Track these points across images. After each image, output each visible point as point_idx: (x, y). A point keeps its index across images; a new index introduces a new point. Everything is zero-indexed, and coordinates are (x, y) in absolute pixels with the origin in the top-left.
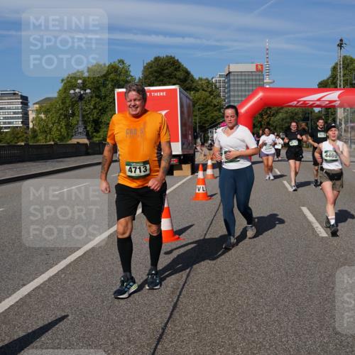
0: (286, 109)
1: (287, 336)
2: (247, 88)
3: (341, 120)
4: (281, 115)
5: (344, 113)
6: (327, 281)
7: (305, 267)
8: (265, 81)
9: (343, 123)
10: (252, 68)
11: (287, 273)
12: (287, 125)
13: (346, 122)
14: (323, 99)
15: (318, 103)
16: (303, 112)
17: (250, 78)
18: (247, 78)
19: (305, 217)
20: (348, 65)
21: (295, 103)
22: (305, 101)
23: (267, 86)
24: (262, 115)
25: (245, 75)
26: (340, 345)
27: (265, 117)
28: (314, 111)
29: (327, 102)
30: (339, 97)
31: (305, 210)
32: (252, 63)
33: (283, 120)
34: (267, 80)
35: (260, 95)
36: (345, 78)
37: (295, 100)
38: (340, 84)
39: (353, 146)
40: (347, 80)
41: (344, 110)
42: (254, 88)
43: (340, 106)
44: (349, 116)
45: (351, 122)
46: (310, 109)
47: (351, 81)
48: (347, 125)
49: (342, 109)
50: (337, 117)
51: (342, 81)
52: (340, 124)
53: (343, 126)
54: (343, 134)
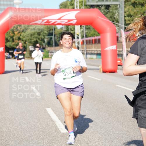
3: (78, 35)
5: (81, 29)
8: (15, 2)
9: (80, 37)
12: (35, 40)
13: (83, 37)
15: (59, 21)
19: (49, 116)
22: (48, 20)
23: (17, 7)
24: (13, 31)
27: (16, 33)
28: (57, 28)
29: (67, 21)
30: (76, 17)
31: (50, 111)
33: (31, 35)
38: (76, 5)
39: (89, 56)
40: (82, 2)
41: (81, 27)
42: (6, 7)
43: (77, 24)
44: (85, 32)
45: (86, 36)
46: (53, 26)
47: (86, 2)
48: (83, 39)
49: (79, 26)
50: (74, 33)
51: (78, 3)
52: (78, 38)
53: (80, 40)
54: (80, 46)
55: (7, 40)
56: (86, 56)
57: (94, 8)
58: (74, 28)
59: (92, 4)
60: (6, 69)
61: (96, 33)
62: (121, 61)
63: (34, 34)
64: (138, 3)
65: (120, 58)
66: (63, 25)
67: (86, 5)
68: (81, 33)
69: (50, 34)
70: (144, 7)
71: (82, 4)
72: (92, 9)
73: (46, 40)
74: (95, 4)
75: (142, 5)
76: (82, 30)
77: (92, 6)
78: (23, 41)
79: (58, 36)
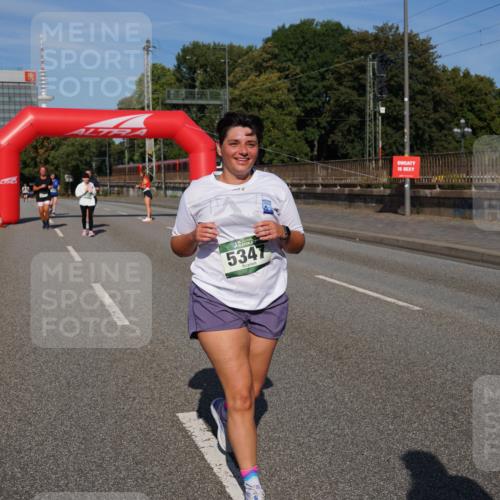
0: (72, 140)
1: (66, 478)
2: (12, 107)
3: (151, 155)
4: (64, 149)
5: (155, 145)
6: (127, 388)
7: (96, 372)
8: (40, 97)
9: (154, 159)
10: (19, 77)
11: (68, 383)
12: (74, 163)
13: (158, 159)
14: (123, 126)
16: (98, 143)
17: (17, 91)
18: (11, 91)
20: (159, 78)
21: (83, 130)
22: (97, 129)
23: (44, 106)
24: (36, 148)
25: (9, 88)
26: (142, 479)
27: (41, 151)
28: (113, 143)
29: (129, 131)
30: (145, 123)
32: (19, 69)
33: (68, 156)
34: (43, 95)
35: (30, 118)
36: (156, 96)
37: (83, 127)
38: (148, 104)
39: (169, 193)
40: (158, 99)
41: (155, 141)
42: (23, 107)
43: (149, 135)
44: (162, 150)
45: (165, 159)
46: (107, 139)
47: (164, 100)
48: (160, 163)
49: (153, 140)
50: (145, 151)
51: (151, 100)
52: (150, 161)
53: (154, 164)
54: (154, 175)
55: (25, 165)
56: (165, 193)
57: (178, 109)
58: (144, 144)
59: (175, 102)
60: (23, 215)
61: (183, 152)
63: (73, 153)
64: (252, 104)
66: (124, 137)
67: (166, 105)
68: (156, 152)
69: (102, 154)
70: (263, 110)
71: (157, 103)
72: (174, 112)
73: (94, 165)
74: (181, 102)
75: (260, 107)
76: (158, 146)
77: (175, 107)
78: (53, 165)
79: (116, 157)
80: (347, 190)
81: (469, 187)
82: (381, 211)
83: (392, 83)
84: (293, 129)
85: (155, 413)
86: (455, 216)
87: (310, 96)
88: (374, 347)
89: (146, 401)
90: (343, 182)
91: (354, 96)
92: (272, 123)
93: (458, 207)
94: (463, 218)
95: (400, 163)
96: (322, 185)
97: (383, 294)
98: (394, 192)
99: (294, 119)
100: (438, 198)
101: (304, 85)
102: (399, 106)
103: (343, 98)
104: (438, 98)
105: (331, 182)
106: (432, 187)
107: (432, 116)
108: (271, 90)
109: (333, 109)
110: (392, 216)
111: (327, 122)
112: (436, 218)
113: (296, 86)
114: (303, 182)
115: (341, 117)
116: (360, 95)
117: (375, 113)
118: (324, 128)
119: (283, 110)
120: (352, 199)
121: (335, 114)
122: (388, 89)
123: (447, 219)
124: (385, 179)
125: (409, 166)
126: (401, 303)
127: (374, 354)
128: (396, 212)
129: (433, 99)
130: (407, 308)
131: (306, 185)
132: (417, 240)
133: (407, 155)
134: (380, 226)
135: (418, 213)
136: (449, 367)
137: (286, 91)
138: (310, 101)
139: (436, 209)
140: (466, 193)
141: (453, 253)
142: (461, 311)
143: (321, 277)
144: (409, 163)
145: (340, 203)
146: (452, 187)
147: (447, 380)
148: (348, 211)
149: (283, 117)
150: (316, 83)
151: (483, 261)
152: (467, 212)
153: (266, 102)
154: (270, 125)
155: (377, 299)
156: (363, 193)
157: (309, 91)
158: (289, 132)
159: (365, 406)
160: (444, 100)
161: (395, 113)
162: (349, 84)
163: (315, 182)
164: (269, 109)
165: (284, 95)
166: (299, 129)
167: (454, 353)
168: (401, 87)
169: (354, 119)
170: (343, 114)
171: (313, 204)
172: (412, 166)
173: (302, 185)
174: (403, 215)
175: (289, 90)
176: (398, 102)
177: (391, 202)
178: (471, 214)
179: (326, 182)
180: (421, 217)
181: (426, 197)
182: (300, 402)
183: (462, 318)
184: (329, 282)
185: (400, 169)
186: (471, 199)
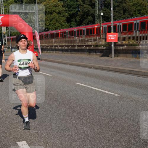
3: (5, 34)
5: (6, 30)
9: (6, 36)
13: (8, 36)
30: (1, 20)
36: (6, 8)
38: (2, 12)
40: (7, 10)
41: (6, 28)
43: (3, 25)
44: (9, 32)
45: (11, 36)
48: (8, 37)
50: (2, 32)
51: (4, 10)
52: (4, 37)
53: (6, 38)
54: (6, 43)
56: (12, 50)
58: (2, 29)
62: (37, 53)
64: (48, 12)
65: (37, 51)
68: (7, 33)
70: (52, 15)
71: (6, 11)
75: (51, 13)
76: (8, 30)
80: (88, 48)
81: (139, 45)
82: (102, 56)
83: (106, 2)
84: (65, 23)
85: (7, 143)
86: (133, 57)
87: (72, 9)
88: (100, 112)
89: (3, 138)
90: (86, 44)
91: (90, 8)
92: (56, 20)
93: (134, 54)
94: (136, 58)
95: (109, 36)
96: (77, 46)
97: (103, 90)
98: (107, 48)
99: (66, 18)
100: (126, 50)
101: (69, 4)
102: (109, 12)
103: (85, 9)
104: (125, 9)
105: (81, 44)
106: (123, 45)
107: (123, 16)
108: (56, 6)
109: (82, 14)
110: (106, 58)
111: (79, 19)
112: (125, 58)
113: (66, 4)
114: (70, 45)
115: (85, 17)
116: (93, 8)
117: (99, 15)
118: (78, 22)
119: (61, 15)
120: (90, 51)
121: (82, 16)
122: (104, 5)
123: (129, 59)
124: (103, 43)
125: (113, 37)
126: (111, 93)
127: (100, 114)
128: (108, 56)
129: (123, 9)
130: (114, 95)
131: (71, 46)
132: (117, 68)
133: (112, 33)
134: (101, 62)
135: (117, 56)
136: (131, 119)
137: (62, 7)
138: (72, 10)
139: (125, 55)
140: (137, 48)
141: (132, 72)
142: (135, 96)
143: (77, 83)
144: (113, 36)
145: (85, 53)
146: (131, 45)
147: (131, 124)
148: (89, 56)
149: (60, 18)
150: (74, 3)
151: (145, 75)
152: (138, 55)
153: (53, 11)
154: (55, 21)
155: (101, 92)
156: (95, 49)
157: (71, 7)
158: (63, 24)
159: (97, 136)
160: (127, 9)
161: (107, 15)
162: (88, 3)
163: (75, 44)
164: (55, 14)
165: (61, 8)
166: (68, 23)
167: (133, 113)
168: (110, 4)
169: (90, 18)
170: (85, 16)
171: (74, 54)
172: (114, 37)
173: (69, 46)
174: (111, 57)
175: (63, 6)
176: (109, 11)
177: (106, 52)
178: (139, 56)
179: (79, 44)
180: (119, 58)
181: (121, 50)
182: (69, 135)
183: (136, 98)
184: (81, 85)
185: (109, 38)
186: (139, 50)
